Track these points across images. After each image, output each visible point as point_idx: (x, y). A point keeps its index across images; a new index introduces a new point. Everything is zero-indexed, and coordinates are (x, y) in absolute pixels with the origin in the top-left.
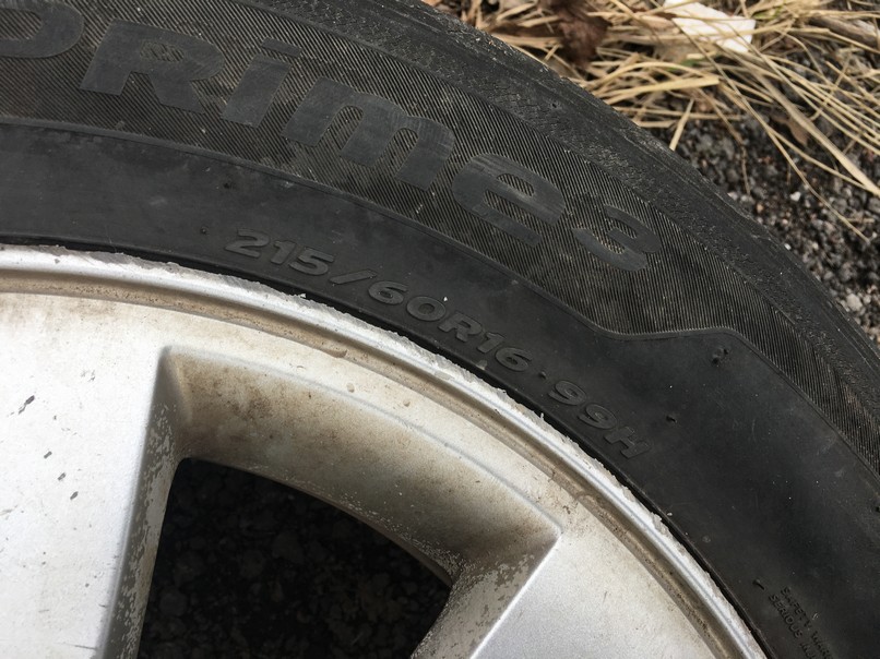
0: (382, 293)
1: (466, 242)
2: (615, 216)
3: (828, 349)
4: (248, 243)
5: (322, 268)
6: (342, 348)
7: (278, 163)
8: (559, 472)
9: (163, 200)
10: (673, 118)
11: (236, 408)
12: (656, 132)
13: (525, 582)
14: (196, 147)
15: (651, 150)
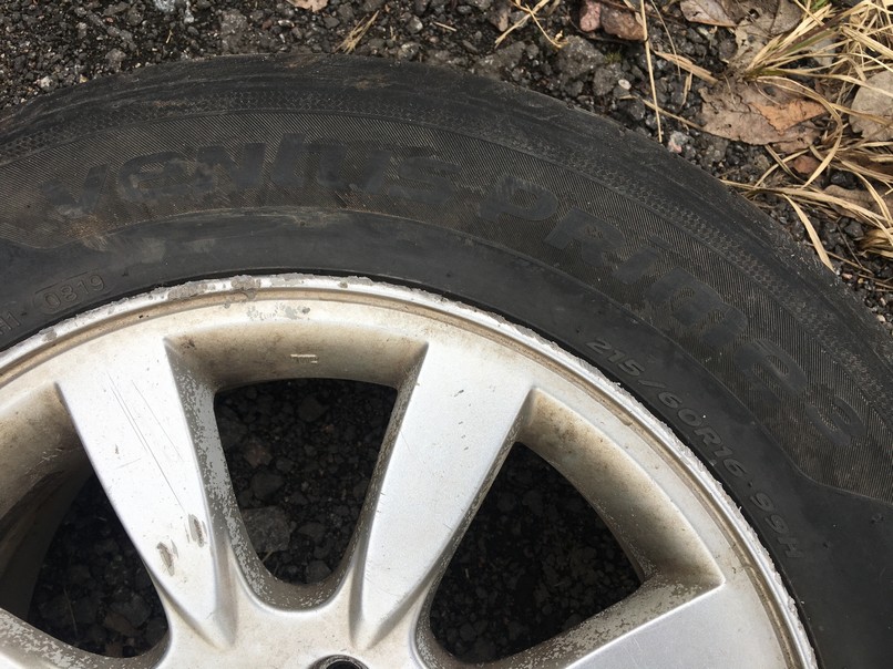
0: (667, 399)
2: (840, 404)
5: (636, 372)
9: (563, 309)
13: (690, 599)
14: (592, 287)
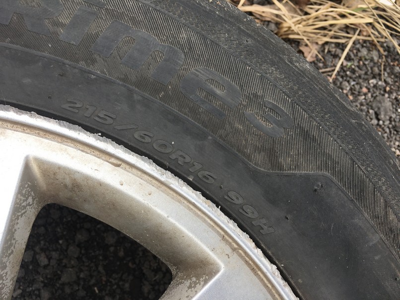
0: (141, 136)
1: (185, 114)
2: (270, 106)
3: (384, 188)
4: (72, 105)
5: (110, 121)
6: (119, 163)
7: (88, 65)
8: (226, 236)
9: (29, 80)
10: (348, 38)
11: (66, 186)
12: (338, 45)
13: (201, 290)
14: (46, 54)
15: (301, 69)
